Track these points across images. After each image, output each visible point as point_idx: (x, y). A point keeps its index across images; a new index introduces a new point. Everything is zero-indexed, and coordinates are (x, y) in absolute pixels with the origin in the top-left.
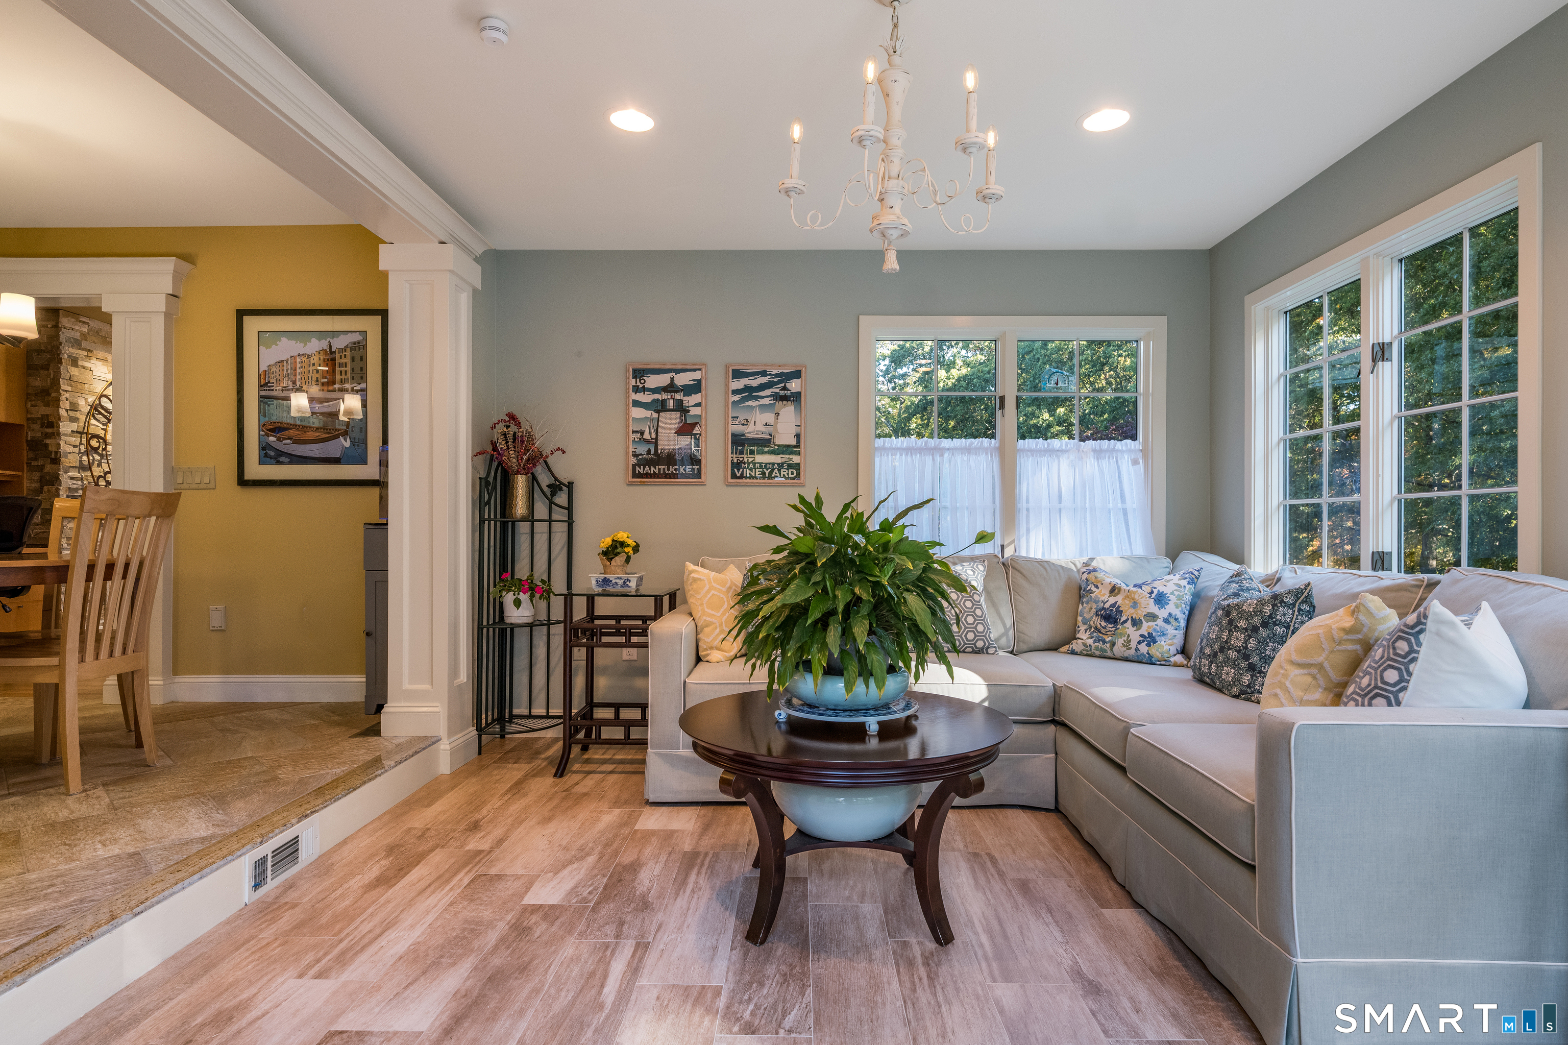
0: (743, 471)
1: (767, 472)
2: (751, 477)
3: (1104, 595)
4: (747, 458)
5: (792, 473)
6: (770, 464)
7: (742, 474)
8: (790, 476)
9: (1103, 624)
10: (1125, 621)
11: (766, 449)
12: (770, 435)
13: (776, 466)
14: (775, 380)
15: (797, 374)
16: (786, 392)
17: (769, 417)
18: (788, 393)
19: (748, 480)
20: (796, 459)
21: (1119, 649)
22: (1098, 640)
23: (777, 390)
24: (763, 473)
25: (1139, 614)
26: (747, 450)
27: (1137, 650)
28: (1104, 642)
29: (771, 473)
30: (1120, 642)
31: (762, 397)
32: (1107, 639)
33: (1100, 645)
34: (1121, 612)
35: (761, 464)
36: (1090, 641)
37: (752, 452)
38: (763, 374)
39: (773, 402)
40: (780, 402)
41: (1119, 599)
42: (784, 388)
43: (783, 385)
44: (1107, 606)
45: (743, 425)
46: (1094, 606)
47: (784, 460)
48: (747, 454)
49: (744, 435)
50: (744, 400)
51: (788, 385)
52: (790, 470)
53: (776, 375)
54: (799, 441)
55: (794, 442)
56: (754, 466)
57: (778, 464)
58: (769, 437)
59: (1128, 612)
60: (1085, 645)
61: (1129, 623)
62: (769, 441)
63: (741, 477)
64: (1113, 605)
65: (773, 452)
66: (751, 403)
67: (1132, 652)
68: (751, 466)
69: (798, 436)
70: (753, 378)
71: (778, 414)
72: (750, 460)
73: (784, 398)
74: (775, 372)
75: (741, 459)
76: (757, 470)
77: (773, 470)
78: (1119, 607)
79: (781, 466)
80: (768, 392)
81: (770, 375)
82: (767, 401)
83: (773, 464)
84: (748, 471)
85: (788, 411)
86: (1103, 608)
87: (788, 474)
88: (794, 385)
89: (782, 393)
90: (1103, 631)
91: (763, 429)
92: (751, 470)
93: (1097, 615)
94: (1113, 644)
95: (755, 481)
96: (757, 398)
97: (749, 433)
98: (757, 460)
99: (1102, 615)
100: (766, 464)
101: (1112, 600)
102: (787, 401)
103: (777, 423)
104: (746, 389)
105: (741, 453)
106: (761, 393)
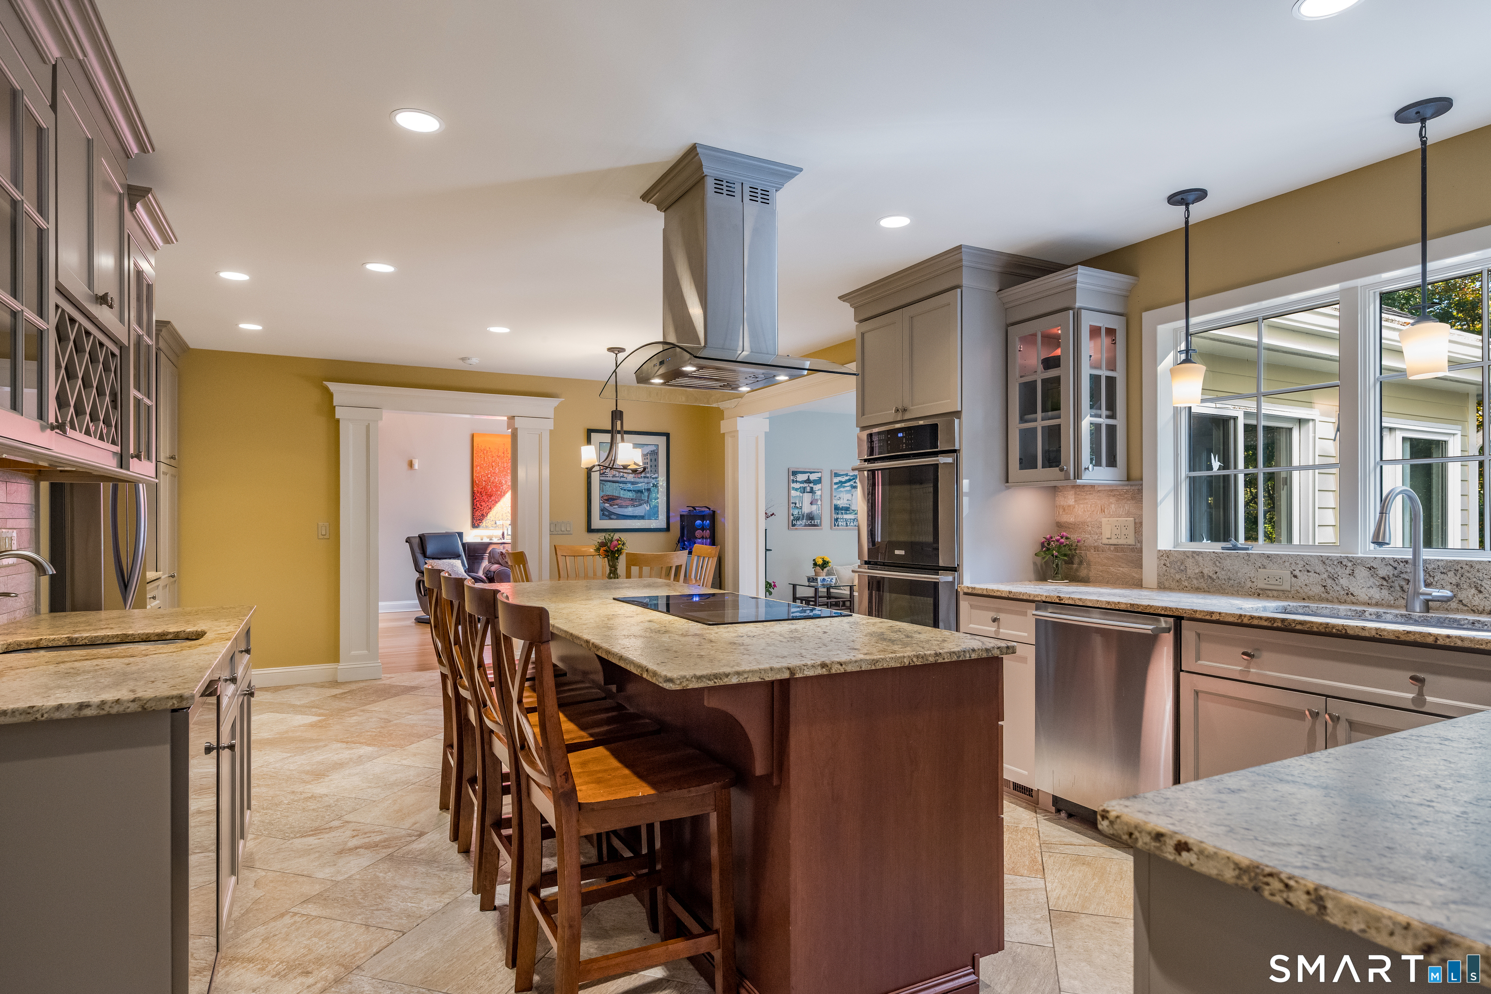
4: (840, 516)
6: (850, 519)
7: (838, 525)
11: (848, 512)
13: (852, 520)
16: (856, 484)
17: (848, 496)
19: (841, 527)
23: (852, 483)
24: (848, 523)
29: (851, 523)
31: (847, 487)
35: (846, 519)
37: (842, 514)
38: (847, 475)
40: (853, 489)
43: (855, 480)
45: (838, 500)
49: (838, 505)
50: (838, 488)
53: (852, 476)
57: (854, 519)
58: (849, 506)
65: (851, 513)
66: (842, 489)
68: (842, 520)
70: (843, 477)
73: (855, 487)
74: (851, 474)
75: (837, 517)
76: (845, 522)
80: (848, 484)
82: (848, 488)
84: (841, 523)
85: (856, 493)
87: (856, 524)
89: (854, 485)
91: (847, 502)
95: (844, 527)
96: (844, 487)
97: (841, 504)
98: (844, 517)
103: (852, 499)
104: (841, 482)
105: (838, 514)
106: (846, 485)
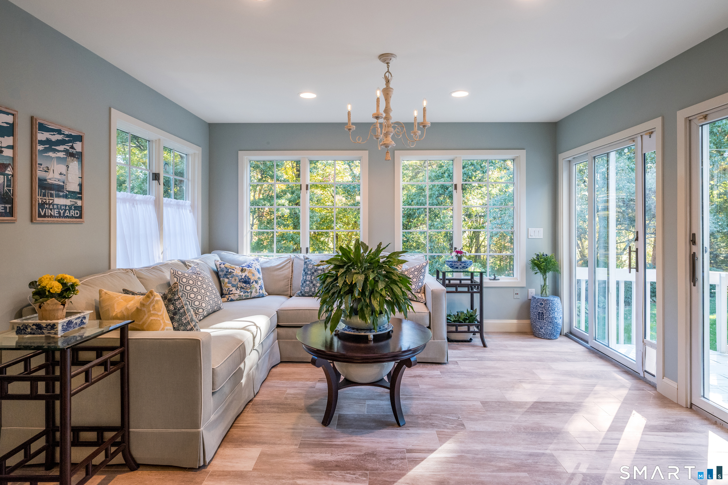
0: (45, 211)
1: (62, 212)
2: (51, 216)
3: (239, 273)
4: (47, 199)
5: (77, 214)
6: (63, 205)
7: (45, 213)
8: (76, 215)
9: (245, 285)
10: (253, 282)
11: (61, 194)
12: (64, 183)
13: (67, 208)
14: (67, 139)
15: (80, 138)
16: (73, 150)
17: (62, 168)
18: (74, 151)
19: (49, 219)
20: (79, 203)
21: (254, 294)
22: (245, 292)
23: (68, 148)
24: (59, 213)
25: (256, 279)
26: (48, 194)
27: (259, 292)
28: (248, 292)
29: (64, 213)
30: (254, 291)
31: (59, 151)
32: (249, 291)
33: (246, 294)
34: (250, 278)
35: (57, 205)
36: (242, 293)
37: (52, 195)
38: (59, 132)
39: (65, 156)
40: (70, 157)
41: (246, 273)
42: (72, 147)
43: (71, 144)
44: (243, 277)
45: (46, 171)
46: (237, 278)
47: (72, 203)
48: (48, 197)
49: (46, 180)
50: (46, 150)
51: (75, 145)
52: (76, 211)
53: (68, 136)
54: (81, 189)
55: (77, 189)
56: (53, 206)
57: (69, 206)
58: (62, 184)
59: (252, 279)
60: (240, 296)
61: (254, 283)
62: (62, 187)
63: (45, 216)
64: (245, 276)
65: (66, 197)
66: (51, 154)
67: (258, 294)
68: (51, 207)
69: (81, 185)
70: (52, 133)
71: (68, 167)
72: (51, 202)
73: (72, 155)
74: (66, 133)
75: (44, 201)
76: (55, 210)
77: (66, 210)
78: (248, 277)
79: (70, 207)
80: (61, 148)
81: (63, 134)
82: (61, 155)
83: (66, 206)
84: (49, 211)
85: (74, 165)
86: (242, 279)
87: (74, 214)
88: (78, 146)
89: (71, 150)
90: (245, 288)
91: (59, 177)
92: (51, 210)
93: (240, 282)
94: (251, 292)
95: (54, 219)
96: (55, 151)
97: (50, 179)
98: (55, 203)
99: (242, 282)
100: (61, 205)
101: (244, 275)
102: (74, 157)
103: (67, 173)
104: (48, 141)
105: (44, 195)
106: (58, 148)
